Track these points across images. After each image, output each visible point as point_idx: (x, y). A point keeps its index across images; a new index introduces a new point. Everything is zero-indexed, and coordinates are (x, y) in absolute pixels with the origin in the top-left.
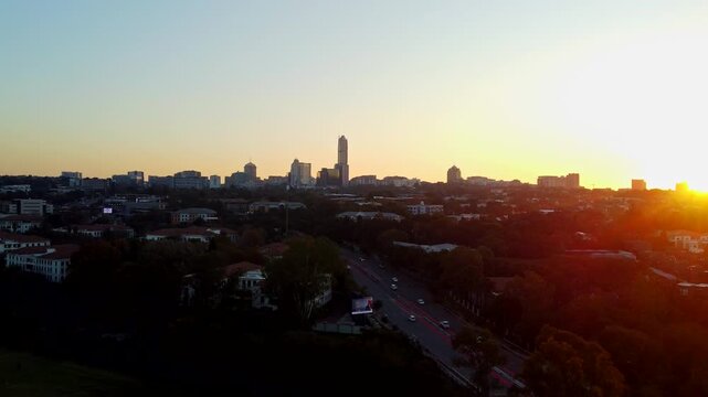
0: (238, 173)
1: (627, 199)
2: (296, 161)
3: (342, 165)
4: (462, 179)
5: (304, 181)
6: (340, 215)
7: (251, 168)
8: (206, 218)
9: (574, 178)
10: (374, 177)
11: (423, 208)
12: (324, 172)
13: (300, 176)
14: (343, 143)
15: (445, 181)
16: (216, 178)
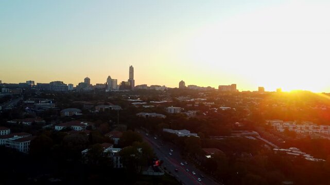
0: (82, 83)
1: (256, 98)
2: (109, 77)
3: (131, 80)
4: (186, 87)
5: (114, 87)
6: (138, 114)
7: (87, 80)
8: (77, 114)
9: (234, 86)
10: (146, 85)
11: (172, 109)
12: (123, 82)
13: (112, 85)
14: (131, 69)
15: (178, 87)
16: (71, 85)
